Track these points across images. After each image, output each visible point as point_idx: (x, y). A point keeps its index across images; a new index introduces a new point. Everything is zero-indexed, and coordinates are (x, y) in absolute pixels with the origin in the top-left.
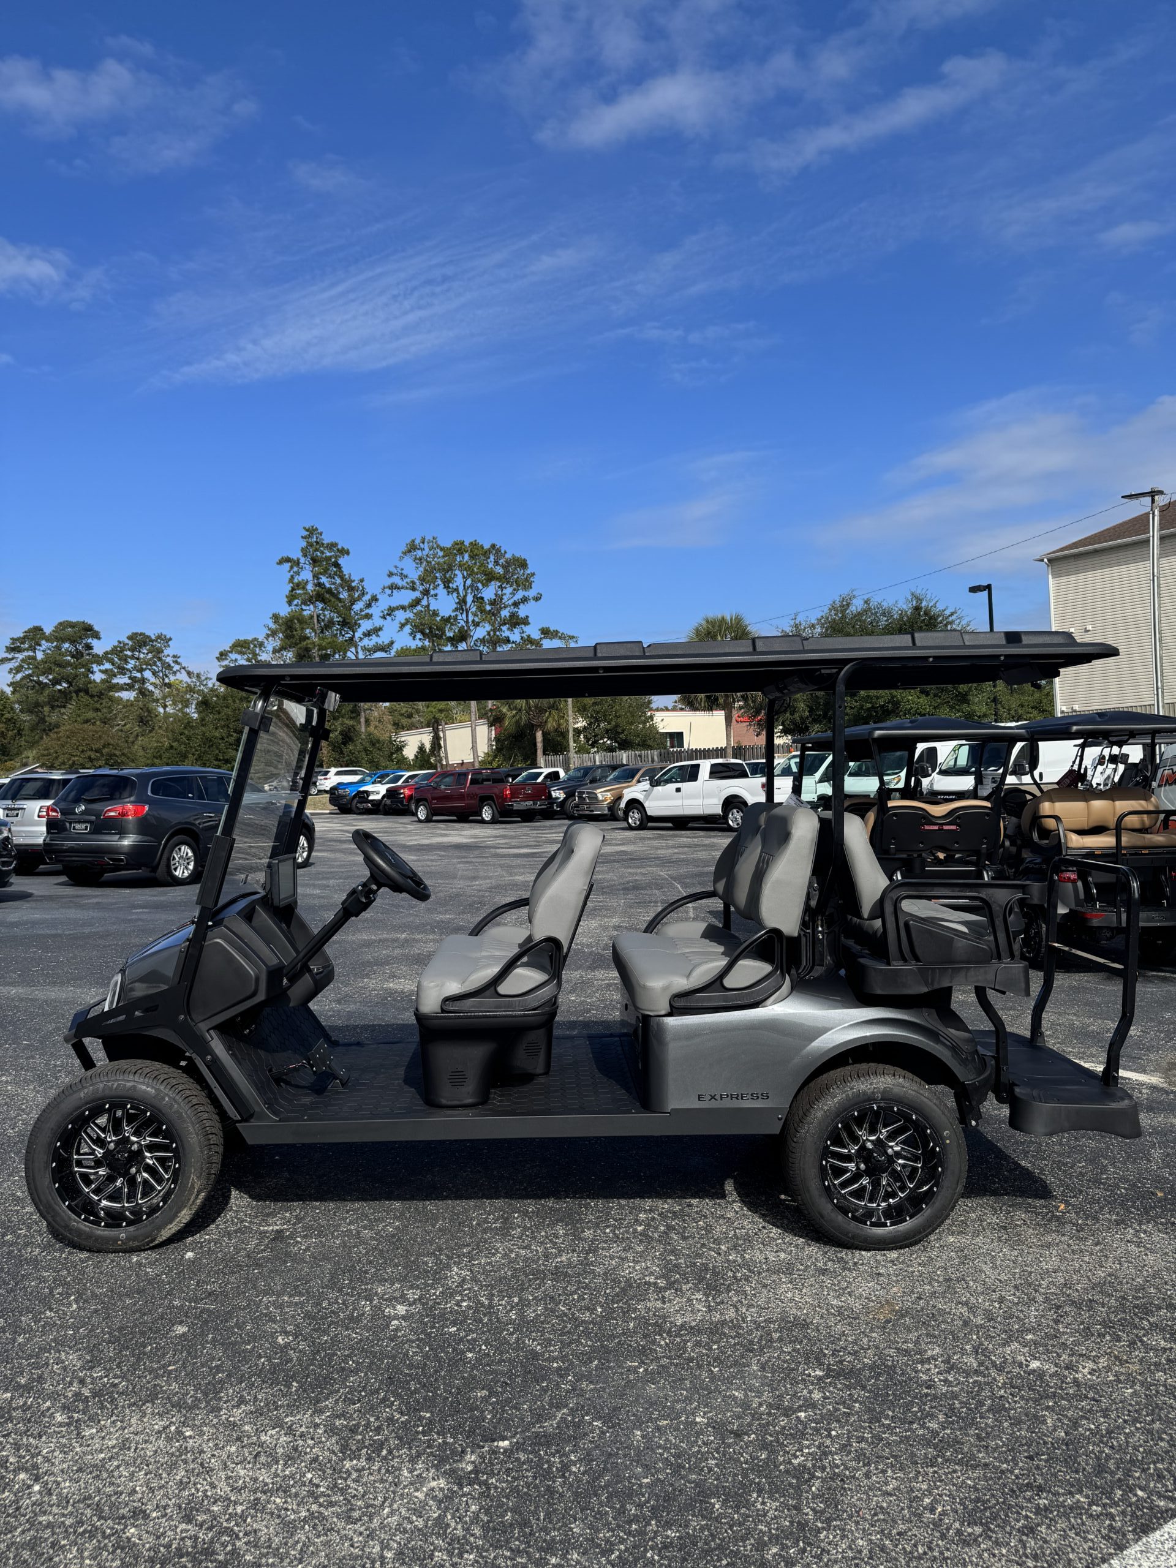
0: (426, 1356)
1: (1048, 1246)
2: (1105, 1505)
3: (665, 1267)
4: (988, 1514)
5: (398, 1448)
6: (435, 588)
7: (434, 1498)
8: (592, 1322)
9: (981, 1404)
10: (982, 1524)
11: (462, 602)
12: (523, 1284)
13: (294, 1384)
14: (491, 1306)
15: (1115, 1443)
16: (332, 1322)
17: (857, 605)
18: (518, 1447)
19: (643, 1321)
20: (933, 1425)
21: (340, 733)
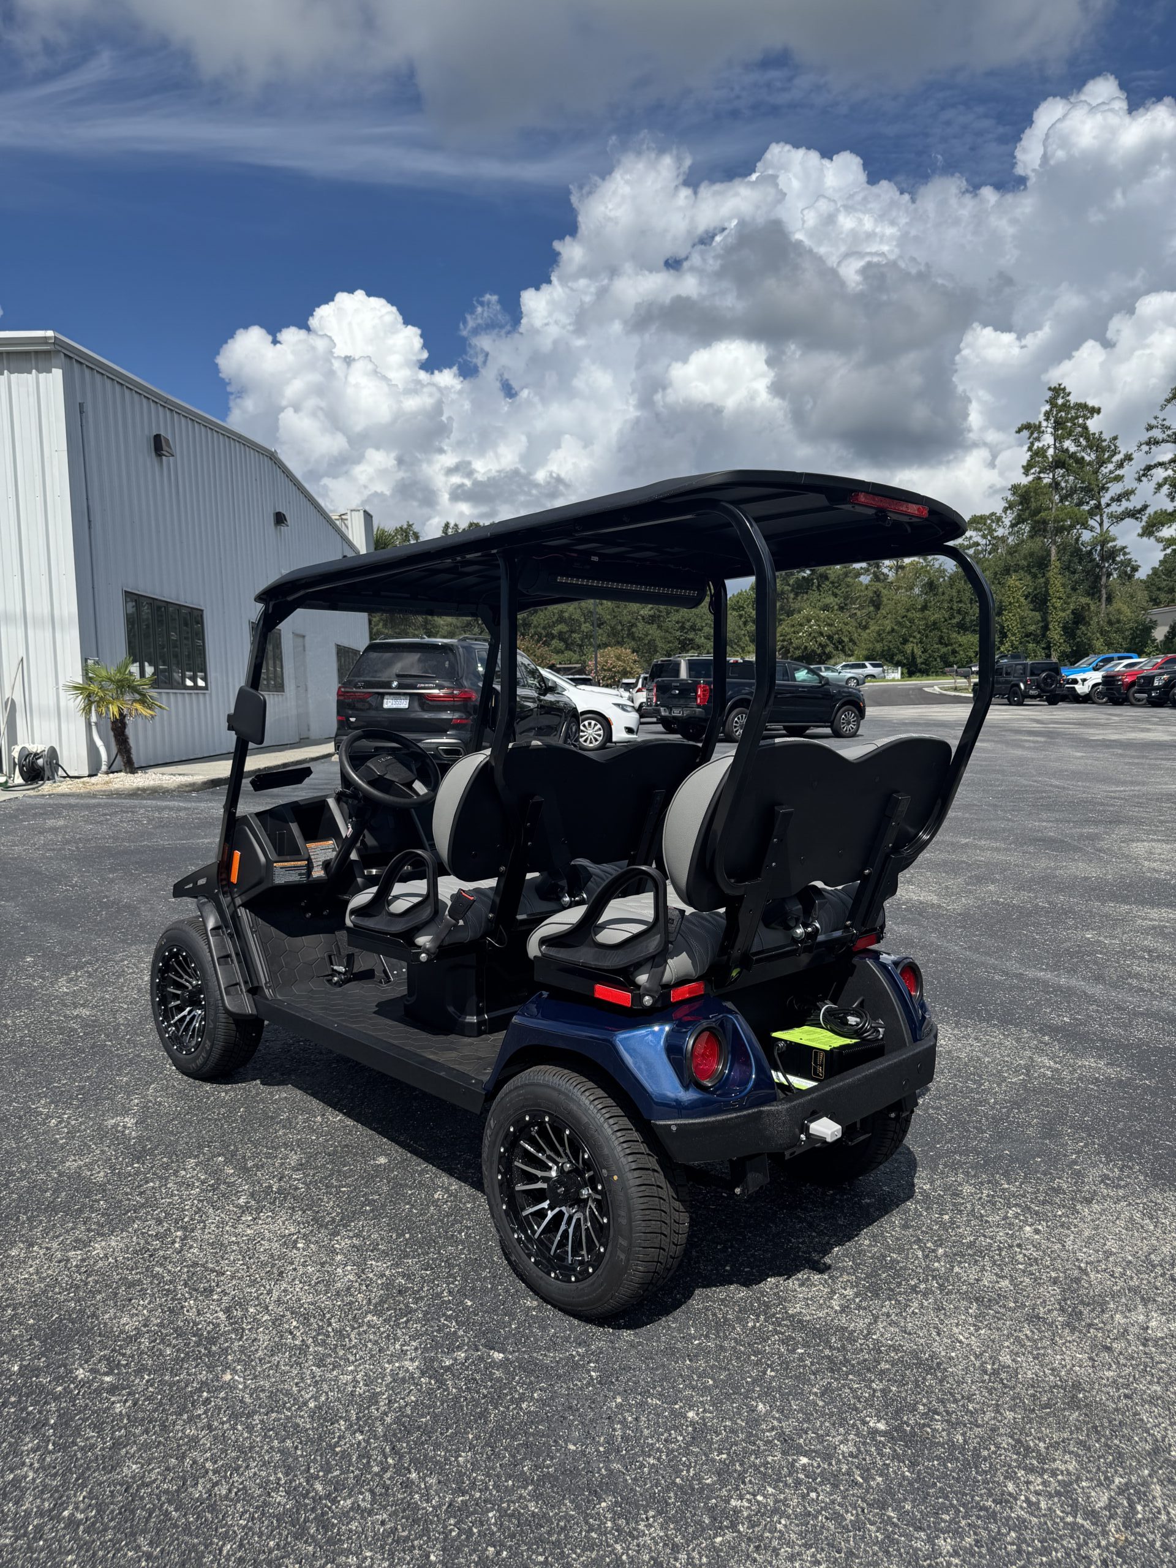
5: (416, 1321)
7: (394, 1374)
13: (406, 1236)
21: (1073, 613)
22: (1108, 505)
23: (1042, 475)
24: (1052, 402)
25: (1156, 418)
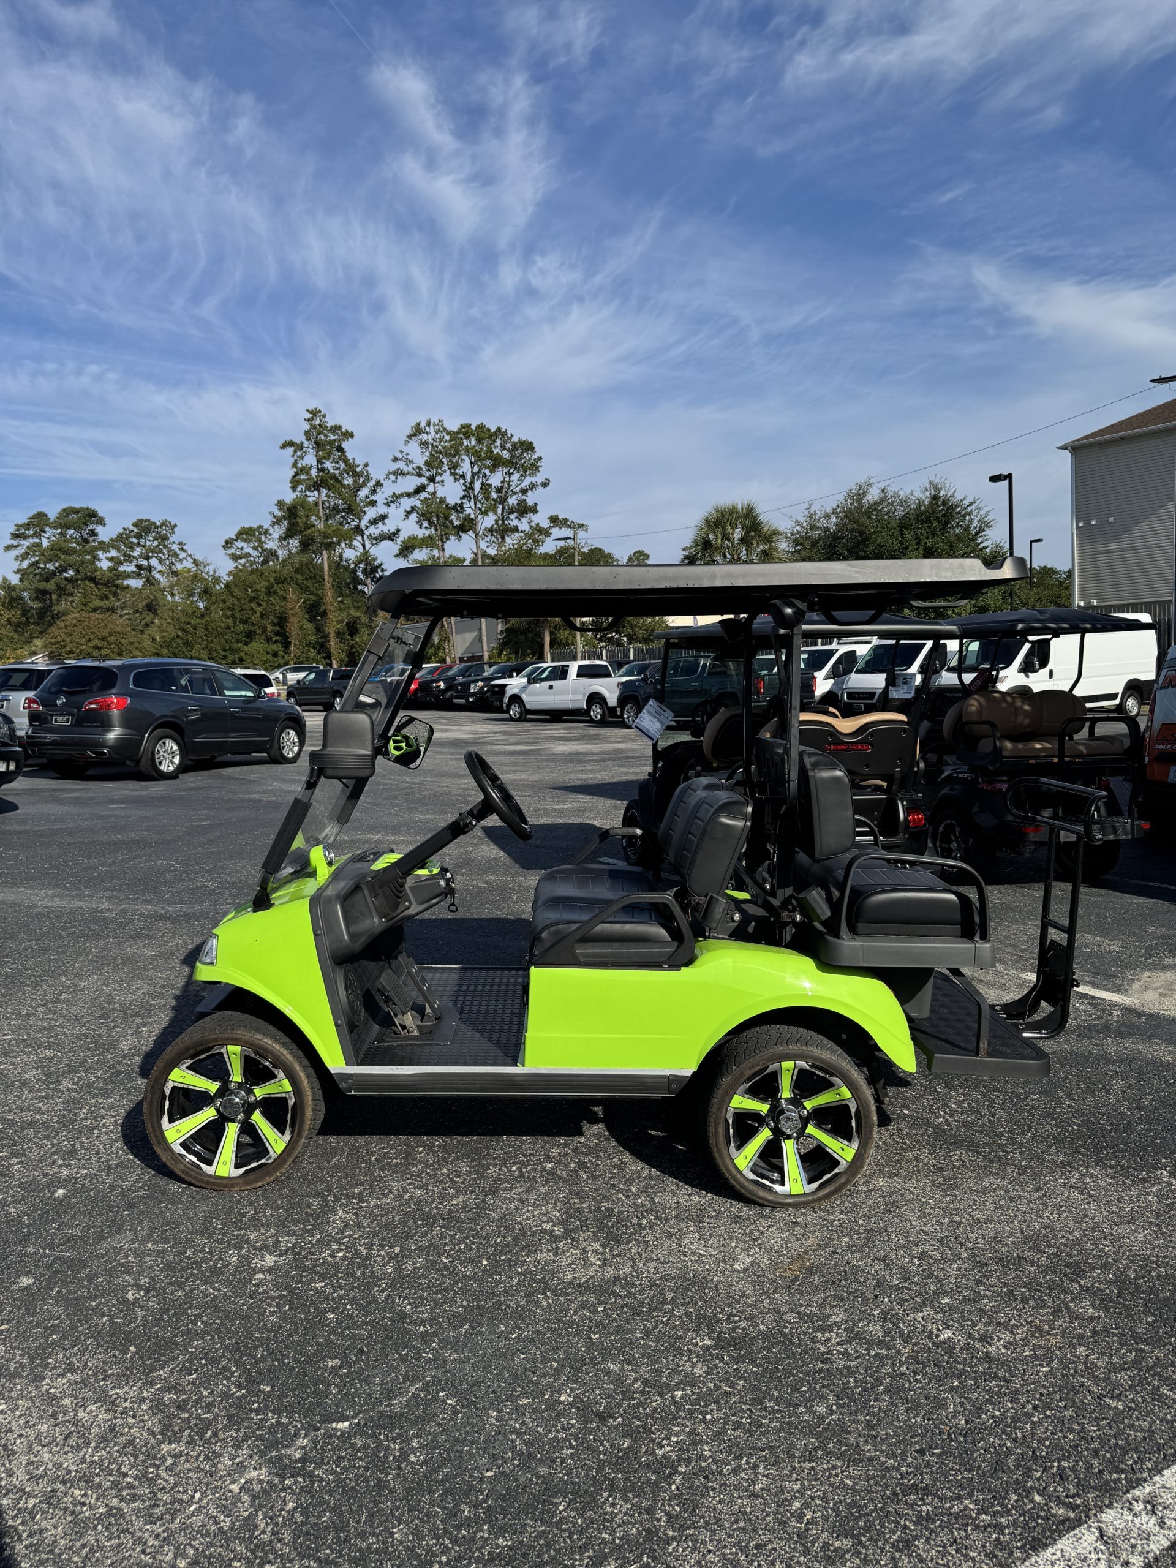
0: (283, 1318)
1: (984, 1191)
2: (995, 1513)
3: (567, 1212)
4: (861, 1523)
5: (225, 1429)
6: (440, 474)
7: (249, 1491)
8: (474, 1278)
9: (879, 1382)
10: (853, 1536)
11: (470, 488)
12: (408, 1232)
13: (132, 1349)
14: (368, 1257)
15: (1019, 1435)
16: (192, 1274)
17: (874, 495)
18: (358, 1430)
19: (528, 1277)
20: (822, 1410)
21: (347, 624)
22: (367, 527)
23: (308, 493)
24: (310, 421)
25: (401, 451)
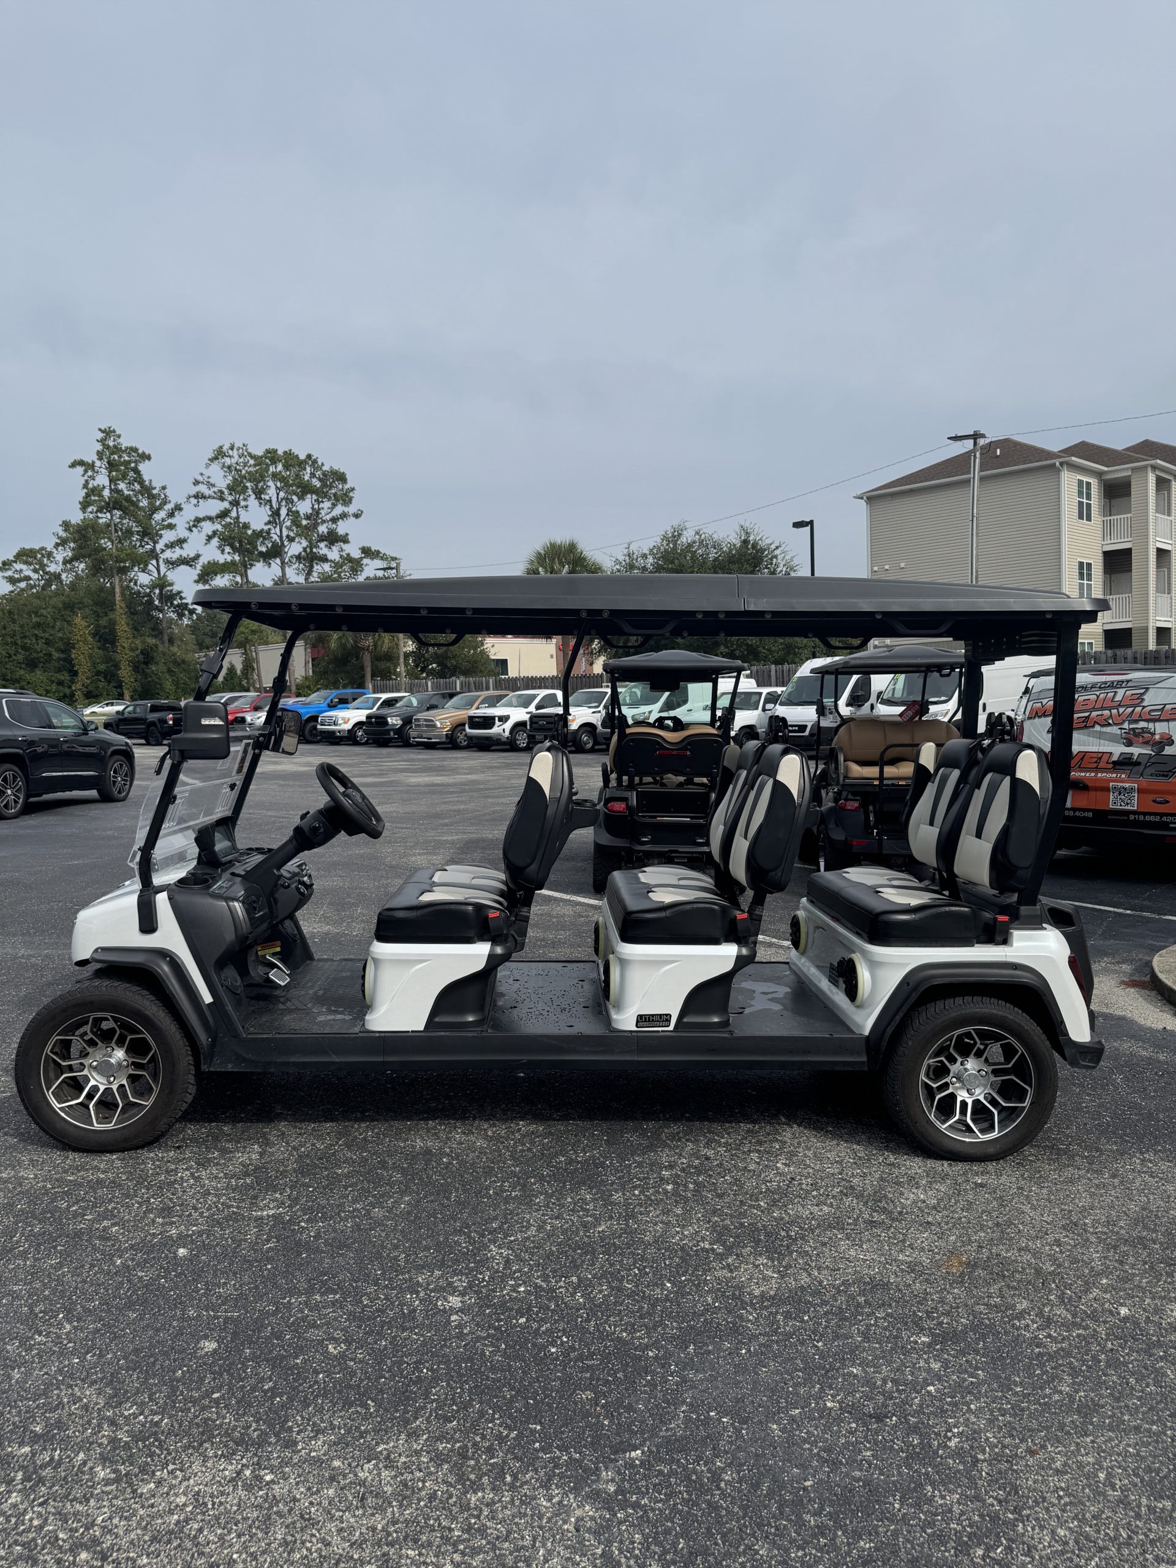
0: (506, 1356)
3: (714, 1230)
5: (522, 1471)
6: (245, 499)
7: (588, 1530)
8: (668, 1300)
9: (1096, 1359)
11: (276, 513)
13: (370, 1403)
14: (551, 1289)
16: (383, 1323)
17: (688, 537)
18: (654, 1457)
19: (719, 1293)
20: (1065, 1389)
21: (142, 653)
22: (163, 551)
23: (100, 515)
24: (102, 441)
25: (202, 474)
